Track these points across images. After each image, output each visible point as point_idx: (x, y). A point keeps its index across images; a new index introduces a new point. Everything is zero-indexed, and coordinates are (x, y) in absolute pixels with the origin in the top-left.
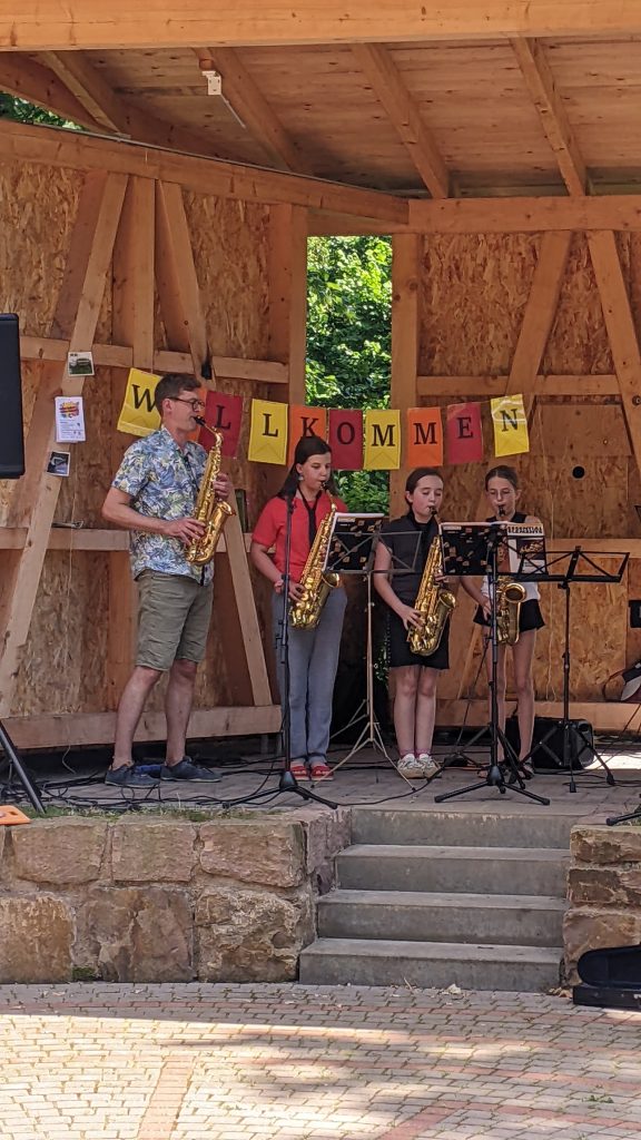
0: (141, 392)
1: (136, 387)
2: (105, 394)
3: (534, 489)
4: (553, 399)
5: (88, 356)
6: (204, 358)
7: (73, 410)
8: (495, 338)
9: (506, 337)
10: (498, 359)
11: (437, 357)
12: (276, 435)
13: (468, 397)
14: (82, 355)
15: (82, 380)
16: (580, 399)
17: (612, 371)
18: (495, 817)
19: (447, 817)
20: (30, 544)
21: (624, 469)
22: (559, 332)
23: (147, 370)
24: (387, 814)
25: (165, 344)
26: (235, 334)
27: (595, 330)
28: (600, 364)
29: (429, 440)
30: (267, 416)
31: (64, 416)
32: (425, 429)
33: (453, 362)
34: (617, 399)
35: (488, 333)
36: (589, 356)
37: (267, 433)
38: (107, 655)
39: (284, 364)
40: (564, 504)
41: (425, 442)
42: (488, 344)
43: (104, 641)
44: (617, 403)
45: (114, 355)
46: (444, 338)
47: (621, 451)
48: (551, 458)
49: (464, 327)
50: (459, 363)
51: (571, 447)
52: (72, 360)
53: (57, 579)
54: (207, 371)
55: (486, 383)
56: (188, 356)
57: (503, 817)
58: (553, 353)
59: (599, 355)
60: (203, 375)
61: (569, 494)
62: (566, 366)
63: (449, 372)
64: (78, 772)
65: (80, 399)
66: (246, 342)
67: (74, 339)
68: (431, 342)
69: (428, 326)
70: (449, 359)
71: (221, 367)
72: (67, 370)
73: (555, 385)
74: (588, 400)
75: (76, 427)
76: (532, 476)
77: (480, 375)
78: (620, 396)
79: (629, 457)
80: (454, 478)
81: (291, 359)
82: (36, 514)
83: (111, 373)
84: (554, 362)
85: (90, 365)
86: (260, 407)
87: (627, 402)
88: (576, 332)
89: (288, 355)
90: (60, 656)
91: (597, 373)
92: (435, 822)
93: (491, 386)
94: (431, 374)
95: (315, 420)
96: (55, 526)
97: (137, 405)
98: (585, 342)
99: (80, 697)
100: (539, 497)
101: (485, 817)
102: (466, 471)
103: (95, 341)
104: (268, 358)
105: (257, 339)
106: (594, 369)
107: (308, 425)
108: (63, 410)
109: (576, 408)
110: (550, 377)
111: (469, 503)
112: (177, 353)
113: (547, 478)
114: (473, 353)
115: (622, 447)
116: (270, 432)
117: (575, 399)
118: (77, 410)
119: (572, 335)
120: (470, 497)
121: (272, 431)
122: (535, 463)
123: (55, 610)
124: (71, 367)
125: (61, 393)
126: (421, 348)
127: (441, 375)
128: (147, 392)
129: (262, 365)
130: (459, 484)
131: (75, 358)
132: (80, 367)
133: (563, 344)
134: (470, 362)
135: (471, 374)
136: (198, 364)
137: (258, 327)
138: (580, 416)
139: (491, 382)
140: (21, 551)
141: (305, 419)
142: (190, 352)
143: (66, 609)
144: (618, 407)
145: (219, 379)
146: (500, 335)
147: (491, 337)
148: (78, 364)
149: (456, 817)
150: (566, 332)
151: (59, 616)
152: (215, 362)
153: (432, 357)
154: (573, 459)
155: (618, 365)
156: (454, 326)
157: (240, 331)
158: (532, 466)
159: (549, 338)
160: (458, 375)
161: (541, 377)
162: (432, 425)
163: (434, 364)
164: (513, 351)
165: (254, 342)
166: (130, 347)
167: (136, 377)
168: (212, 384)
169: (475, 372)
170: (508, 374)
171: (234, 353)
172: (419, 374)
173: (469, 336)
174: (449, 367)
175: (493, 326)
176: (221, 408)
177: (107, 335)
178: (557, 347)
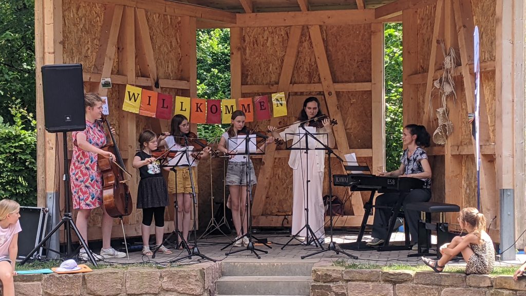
0: (131, 95)
1: (129, 92)
2: (116, 95)
4: (296, 94)
5: (109, 80)
6: (156, 80)
8: (272, 68)
9: (277, 69)
10: (274, 78)
11: (249, 77)
12: (185, 111)
13: (262, 93)
14: (107, 80)
15: (107, 90)
16: (307, 94)
17: (320, 82)
19: (260, 264)
22: (298, 66)
23: (133, 85)
24: (236, 264)
25: (140, 74)
26: (168, 70)
27: (312, 66)
28: (315, 79)
29: (248, 111)
30: (182, 103)
32: (246, 106)
33: (256, 79)
34: (322, 93)
35: (269, 67)
36: (310, 76)
37: (182, 109)
39: (188, 81)
42: (269, 71)
45: (119, 80)
46: (252, 70)
49: (259, 65)
50: (258, 80)
52: (102, 82)
54: (157, 85)
55: (269, 87)
56: (149, 79)
57: (283, 264)
58: (296, 75)
59: (314, 75)
60: (155, 86)
62: (301, 80)
63: (254, 83)
65: (106, 98)
66: (172, 73)
67: (103, 73)
68: (247, 71)
69: (245, 65)
70: (254, 78)
71: (163, 83)
72: (101, 85)
73: (297, 88)
77: (267, 84)
81: (191, 80)
83: (118, 87)
84: (296, 79)
85: (110, 83)
86: (179, 99)
87: (326, 94)
88: (305, 66)
89: (189, 78)
91: (313, 83)
93: (271, 89)
94: (247, 85)
95: (201, 104)
97: (130, 99)
98: (309, 70)
101: (275, 264)
103: (112, 74)
104: (181, 79)
105: (177, 71)
106: (312, 81)
107: (199, 106)
110: (295, 85)
112: (145, 78)
114: (264, 76)
118: (105, 102)
119: (303, 68)
121: (184, 109)
126: (243, 74)
127: (251, 84)
128: (134, 94)
129: (179, 82)
131: (104, 81)
132: (106, 85)
133: (300, 71)
134: (262, 79)
135: (263, 84)
136: (153, 81)
137: (177, 66)
139: (271, 87)
141: (197, 104)
142: (150, 77)
144: (323, 96)
145: (162, 88)
146: (274, 68)
147: (270, 69)
148: (105, 83)
149: (264, 264)
150: (301, 66)
152: (160, 81)
153: (247, 77)
155: (322, 79)
156: (256, 65)
157: (170, 69)
158: (288, 122)
159: (294, 69)
160: (257, 84)
161: (291, 85)
162: (249, 105)
163: (248, 80)
164: (280, 75)
165: (175, 73)
166: (126, 76)
167: (129, 88)
168: (159, 90)
169: (265, 83)
170: (278, 84)
171: (168, 77)
172: (242, 84)
173: (262, 68)
174: (254, 81)
175: (271, 64)
176: (164, 100)
177: (116, 71)
178: (298, 72)
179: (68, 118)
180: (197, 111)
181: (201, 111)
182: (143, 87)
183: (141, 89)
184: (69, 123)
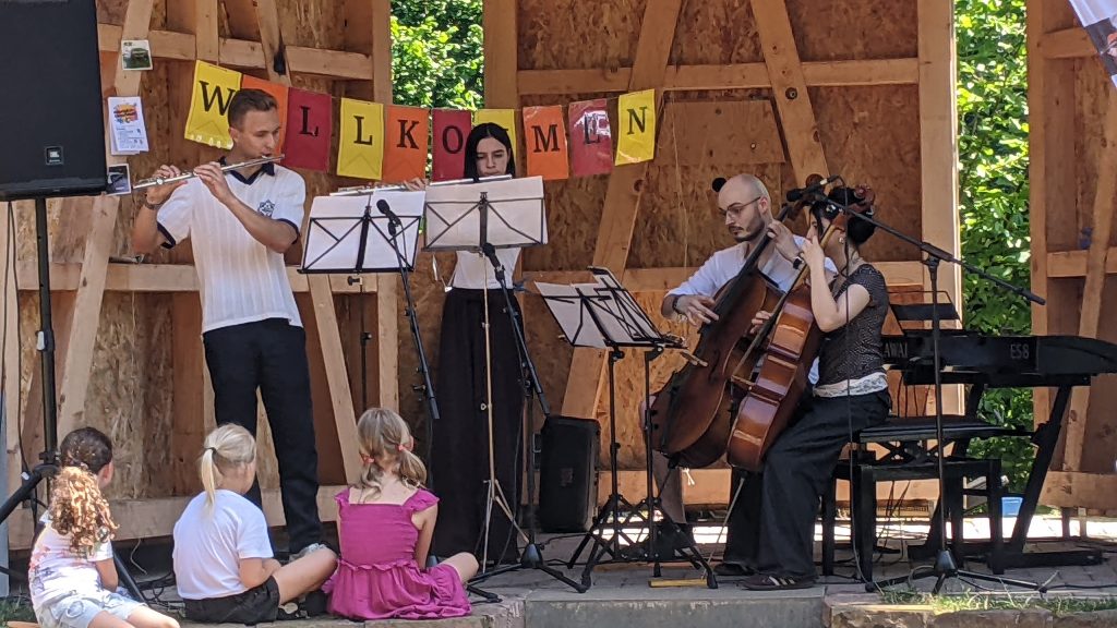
0: (210, 91)
1: (204, 85)
2: (160, 93)
3: (666, 206)
4: (685, 95)
5: (144, 45)
6: (277, 47)
7: (128, 114)
8: (611, 20)
9: (624, 19)
10: (616, 47)
11: (539, 47)
12: (370, 143)
13: (579, 95)
14: (137, 44)
15: (138, 76)
16: (719, 95)
17: (757, 57)
18: (706, 604)
19: (645, 607)
20: (85, 284)
21: (776, 179)
22: (690, 13)
23: (214, 63)
24: (570, 606)
25: (228, 32)
26: (307, 19)
27: (734, 9)
28: (742, 51)
29: (551, 145)
30: (359, 119)
31: (121, 121)
32: (545, 131)
33: (560, 51)
34: (765, 93)
35: (602, 15)
36: (728, 40)
37: (359, 141)
38: (173, 425)
39: (367, 56)
40: (702, 224)
41: (546, 150)
42: (602, 26)
43: (169, 406)
44: (766, 98)
45: (173, 46)
46: (548, 23)
47: (772, 157)
48: (685, 168)
49: (571, 8)
50: (567, 53)
51: (711, 153)
52: (126, 51)
53: (112, 328)
54: (280, 63)
55: (603, 75)
56: (258, 45)
57: (715, 604)
58: (684, 39)
59: (740, 39)
60: (276, 69)
61: (709, 212)
62: (700, 55)
63: (554, 64)
64: (150, 574)
65: (138, 100)
66: (319, 30)
67: (127, 23)
68: (532, 28)
69: (526, 8)
70: (555, 48)
71: (296, 59)
72: (122, 65)
73: (690, 78)
74: (728, 95)
75: (136, 134)
76: (662, 189)
77: (593, 67)
78: (770, 89)
79: (782, 164)
80: (566, 195)
81: (375, 50)
82: (90, 247)
83: (167, 68)
84: (685, 48)
85: (147, 56)
86: (349, 108)
87: (780, 96)
88: (711, 11)
89: (371, 44)
90: (119, 426)
91: (738, 62)
92: (630, 612)
93: (610, 81)
94: (532, 68)
95: (414, 123)
96: (111, 260)
97: (207, 107)
98: (723, 23)
99: (143, 479)
100: (671, 216)
101: (693, 605)
102: (580, 186)
103: (151, 27)
104: (346, 47)
105: (331, 25)
106: (735, 57)
107: (406, 129)
108: (118, 113)
109: (715, 104)
110: (682, 67)
111: (584, 227)
112: (246, 42)
113: (680, 193)
114: (585, 41)
115: (773, 152)
116: (363, 139)
117: (711, 95)
118: (135, 113)
119: (707, 16)
120: (586, 219)
121: (365, 138)
122: (666, 175)
123: (111, 367)
124: (125, 59)
125: (113, 92)
126: (520, 35)
127: (545, 68)
128: (218, 90)
129: (342, 56)
130: (572, 203)
131: (130, 48)
132: (137, 60)
133: (696, 26)
134: (581, 52)
135: (583, 66)
136: (270, 56)
137: (332, 9)
138: (721, 115)
139: (610, 75)
140: (74, 292)
141: (403, 123)
142: (259, 40)
143: (122, 367)
144: (768, 104)
145: (293, 74)
146: (617, 17)
147: (606, 20)
148: (132, 56)
149: (656, 606)
150: (698, 12)
151: (116, 376)
152: (290, 53)
153: (532, 46)
154: (712, 168)
155: (767, 50)
156: (559, 7)
157: (311, 16)
158: (662, 181)
159: (679, 20)
160: (565, 67)
161: (673, 68)
162: (553, 128)
163: (535, 55)
164: (635, 37)
165: (328, 29)
166: (191, 32)
167: (202, 71)
168: (286, 80)
169: (588, 64)
170: (631, 66)
171: (306, 41)
172: (520, 68)
173: (579, 19)
174: (554, 57)
175: (608, 6)
176: (305, 109)
177: (160, 20)
178: (689, 29)
179: (54, 154)
180: (402, 145)
181: (414, 146)
182: (244, 70)
183: (240, 74)
184: (56, 172)
